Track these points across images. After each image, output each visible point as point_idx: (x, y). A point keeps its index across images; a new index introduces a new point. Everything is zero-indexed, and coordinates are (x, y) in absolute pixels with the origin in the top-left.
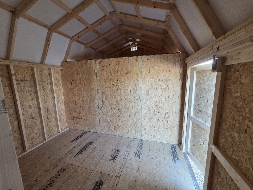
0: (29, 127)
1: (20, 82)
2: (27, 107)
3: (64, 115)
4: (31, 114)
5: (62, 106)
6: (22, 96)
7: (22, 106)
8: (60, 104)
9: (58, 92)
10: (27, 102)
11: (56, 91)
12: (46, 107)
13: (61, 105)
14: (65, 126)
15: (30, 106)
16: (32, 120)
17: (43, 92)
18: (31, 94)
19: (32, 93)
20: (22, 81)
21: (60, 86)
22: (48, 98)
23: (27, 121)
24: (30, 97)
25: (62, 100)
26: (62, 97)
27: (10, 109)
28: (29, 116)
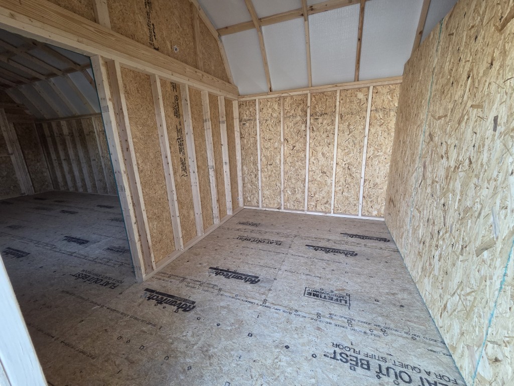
0: (316, 182)
1: (318, 117)
2: (320, 155)
3: (381, 189)
4: (323, 165)
5: (382, 168)
6: (316, 138)
7: (314, 152)
8: (379, 162)
9: (379, 137)
10: (321, 147)
11: (376, 135)
12: (347, 161)
13: (380, 165)
14: (379, 211)
15: (323, 154)
16: (322, 174)
17: (348, 135)
18: (328, 136)
19: (330, 135)
20: (321, 115)
21: (389, 123)
22: (353, 146)
23: (316, 174)
24: (326, 140)
25: (386, 156)
26: (387, 148)
27: (301, 153)
28: (320, 168)
